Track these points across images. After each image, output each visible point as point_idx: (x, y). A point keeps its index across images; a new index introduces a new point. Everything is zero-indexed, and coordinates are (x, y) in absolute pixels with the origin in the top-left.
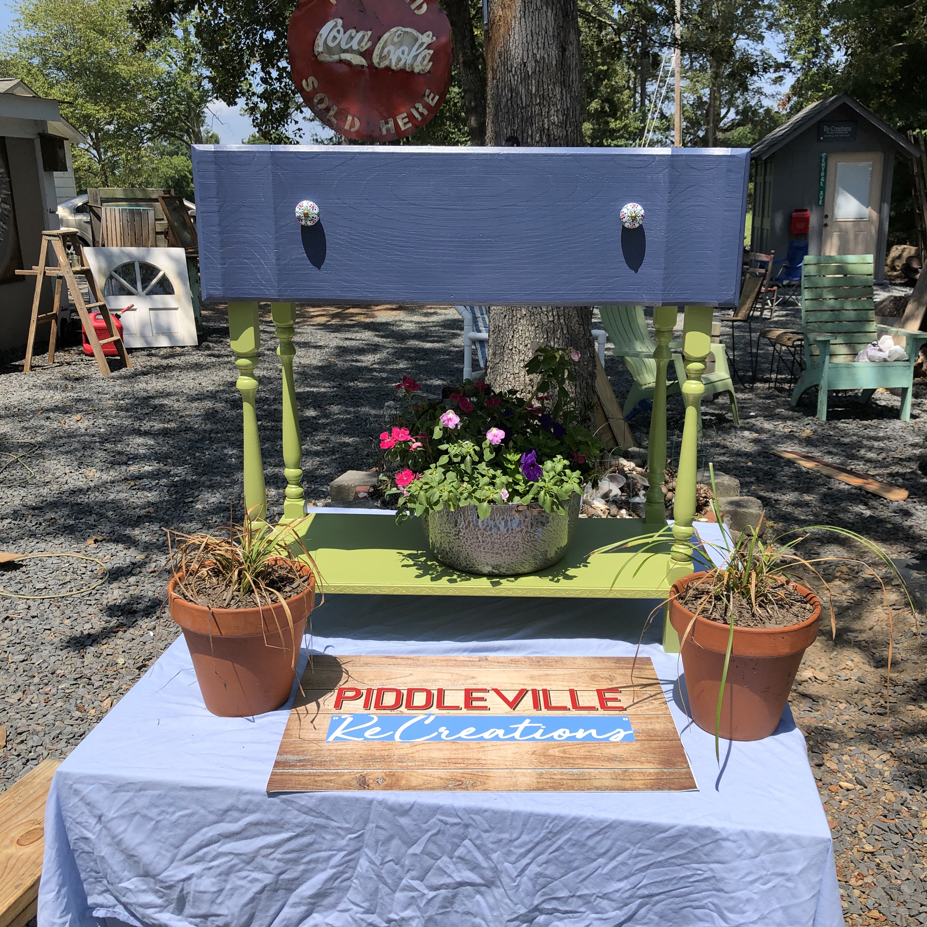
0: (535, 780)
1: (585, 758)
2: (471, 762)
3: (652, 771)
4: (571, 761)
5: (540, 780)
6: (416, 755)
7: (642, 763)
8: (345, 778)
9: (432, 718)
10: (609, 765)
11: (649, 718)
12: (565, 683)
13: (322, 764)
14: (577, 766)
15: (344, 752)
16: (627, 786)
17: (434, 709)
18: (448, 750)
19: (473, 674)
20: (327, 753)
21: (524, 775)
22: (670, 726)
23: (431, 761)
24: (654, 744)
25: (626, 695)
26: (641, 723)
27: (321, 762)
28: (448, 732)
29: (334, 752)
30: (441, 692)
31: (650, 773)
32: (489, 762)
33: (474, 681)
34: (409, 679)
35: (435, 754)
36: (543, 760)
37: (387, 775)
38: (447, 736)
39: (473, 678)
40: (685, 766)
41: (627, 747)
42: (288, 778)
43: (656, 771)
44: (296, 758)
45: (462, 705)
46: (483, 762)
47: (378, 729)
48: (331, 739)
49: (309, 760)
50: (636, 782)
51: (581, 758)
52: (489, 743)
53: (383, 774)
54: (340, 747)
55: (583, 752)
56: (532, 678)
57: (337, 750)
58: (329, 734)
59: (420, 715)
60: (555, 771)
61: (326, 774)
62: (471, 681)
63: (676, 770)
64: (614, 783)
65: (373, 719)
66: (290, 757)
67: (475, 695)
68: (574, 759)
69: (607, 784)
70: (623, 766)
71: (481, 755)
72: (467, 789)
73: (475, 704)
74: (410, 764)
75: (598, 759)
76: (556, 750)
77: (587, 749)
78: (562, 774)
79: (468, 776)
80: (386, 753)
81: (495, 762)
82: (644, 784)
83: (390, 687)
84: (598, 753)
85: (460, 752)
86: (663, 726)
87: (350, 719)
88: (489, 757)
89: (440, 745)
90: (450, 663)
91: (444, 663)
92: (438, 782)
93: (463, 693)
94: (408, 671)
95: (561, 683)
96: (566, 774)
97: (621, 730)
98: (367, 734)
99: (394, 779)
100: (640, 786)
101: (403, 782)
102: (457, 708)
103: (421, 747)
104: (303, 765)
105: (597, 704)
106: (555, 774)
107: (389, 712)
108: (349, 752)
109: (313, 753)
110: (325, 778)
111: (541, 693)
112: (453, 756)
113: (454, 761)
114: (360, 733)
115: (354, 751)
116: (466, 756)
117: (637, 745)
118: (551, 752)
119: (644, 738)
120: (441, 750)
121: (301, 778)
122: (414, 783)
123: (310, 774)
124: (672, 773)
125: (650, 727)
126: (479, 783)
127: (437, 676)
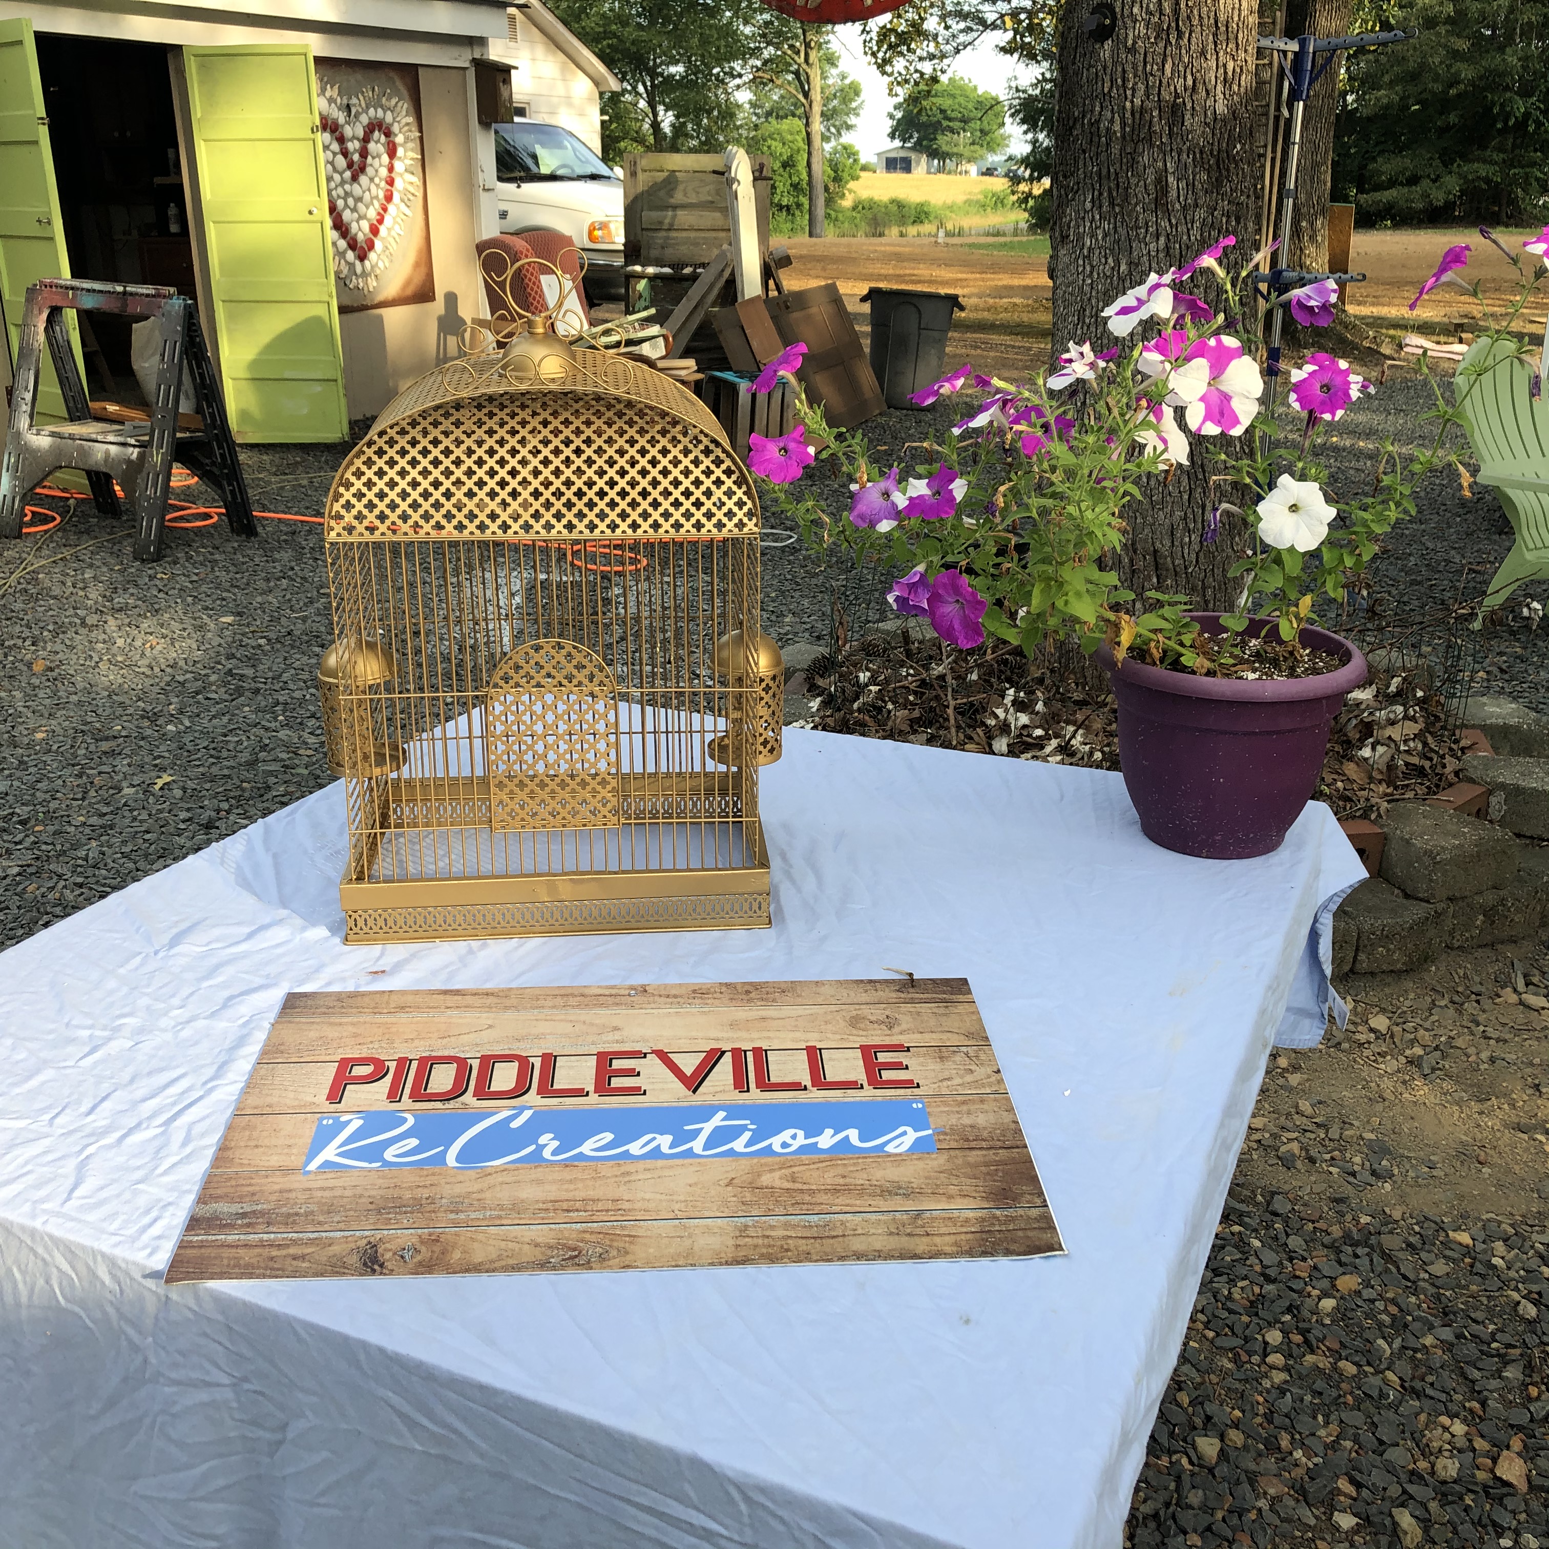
0: (731, 1242)
1: (835, 1191)
2: (600, 1206)
3: (971, 1214)
4: (807, 1198)
5: (741, 1242)
6: (488, 1195)
7: (951, 1197)
8: (336, 1249)
9: (527, 1114)
10: (884, 1205)
11: (964, 1103)
12: (798, 1035)
13: (289, 1220)
14: (817, 1209)
15: (338, 1193)
16: (919, 1251)
17: (532, 1097)
18: (554, 1182)
19: (616, 1022)
20: (302, 1197)
21: (708, 1231)
22: (1007, 1118)
23: (517, 1207)
24: (975, 1156)
25: (918, 1055)
26: (948, 1113)
27: (289, 1215)
28: (556, 1144)
29: (319, 1194)
30: (550, 1061)
31: (967, 1220)
32: (638, 1205)
33: (617, 1036)
34: (486, 1035)
35: (529, 1193)
36: (748, 1197)
37: (422, 1242)
38: (554, 1153)
39: (616, 1029)
40: (1038, 1202)
41: (921, 1164)
42: (213, 1252)
43: (980, 1214)
44: (235, 1208)
45: (590, 1088)
46: (626, 1206)
47: (413, 1142)
48: (313, 1166)
49: (262, 1213)
50: (937, 1240)
51: (826, 1191)
52: (641, 1165)
53: (415, 1240)
54: (331, 1183)
55: (830, 1178)
56: (733, 1025)
57: (322, 1189)
58: (311, 1157)
59: (502, 1111)
60: (772, 1221)
61: (294, 1242)
62: (610, 1037)
63: (1021, 1212)
64: (894, 1243)
65: (405, 1120)
66: (223, 1208)
67: (617, 1064)
68: (812, 1192)
69: (878, 1246)
70: (910, 1205)
71: (622, 1192)
72: (588, 1266)
73: (616, 1082)
74: (473, 1215)
75: (861, 1191)
76: (777, 1174)
77: (840, 1170)
78: (786, 1226)
79: (593, 1238)
80: (426, 1193)
81: (651, 1206)
82: (956, 1244)
83: (446, 1053)
84: (860, 1179)
85: (580, 1185)
86: (992, 1118)
87: (357, 1123)
88: (640, 1195)
89: (538, 1173)
90: (572, 1001)
91: (559, 1001)
92: (529, 1254)
93: (593, 1061)
94: (485, 1018)
95: (791, 1035)
96: (794, 1227)
97: (909, 1129)
98: (389, 1154)
99: (437, 1248)
100: (948, 1249)
101: (457, 1255)
102: (580, 1093)
103: (500, 1178)
104: (249, 1225)
105: (862, 1078)
106: (772, 1227)
107: (439, 1105)
108: (348, 1193)
109: (274, 1197)
110: (292, 1251)
111: (750, 1055)
112: (564, 1195)
113: (565, 1206)
114: (375, 1153)
115: (359, 1191)
116: (591, 1194)
117: (940, 1160)
118: (766, 1179)
119: (954, 1145)
120: (539, 1182)
121: (241, 1251)
122: (478, 1257)
123: (261, 1244)
124: (1012, 1219)
125: (967, 1121)
126: (614, 1253)
127: (543, 1027)
